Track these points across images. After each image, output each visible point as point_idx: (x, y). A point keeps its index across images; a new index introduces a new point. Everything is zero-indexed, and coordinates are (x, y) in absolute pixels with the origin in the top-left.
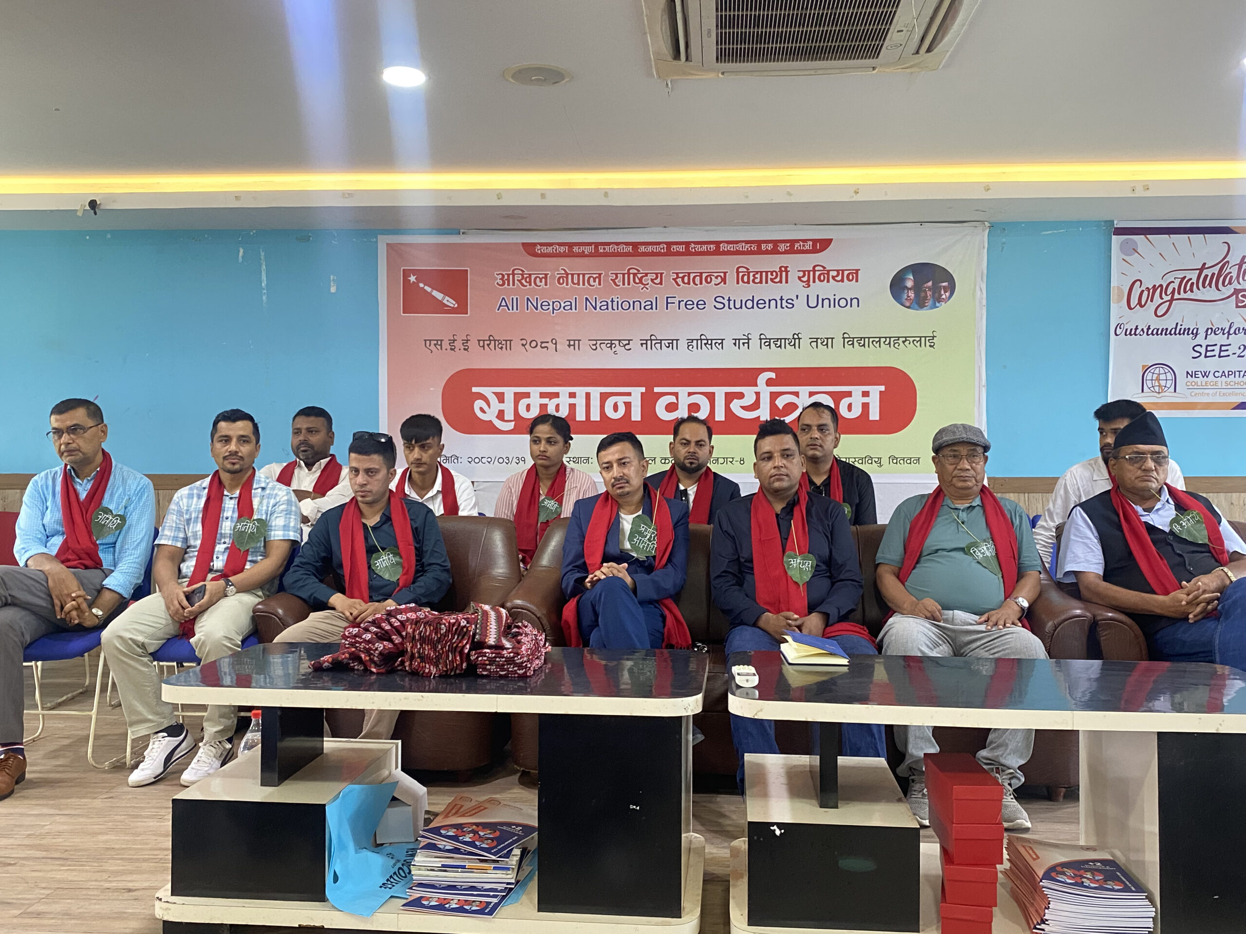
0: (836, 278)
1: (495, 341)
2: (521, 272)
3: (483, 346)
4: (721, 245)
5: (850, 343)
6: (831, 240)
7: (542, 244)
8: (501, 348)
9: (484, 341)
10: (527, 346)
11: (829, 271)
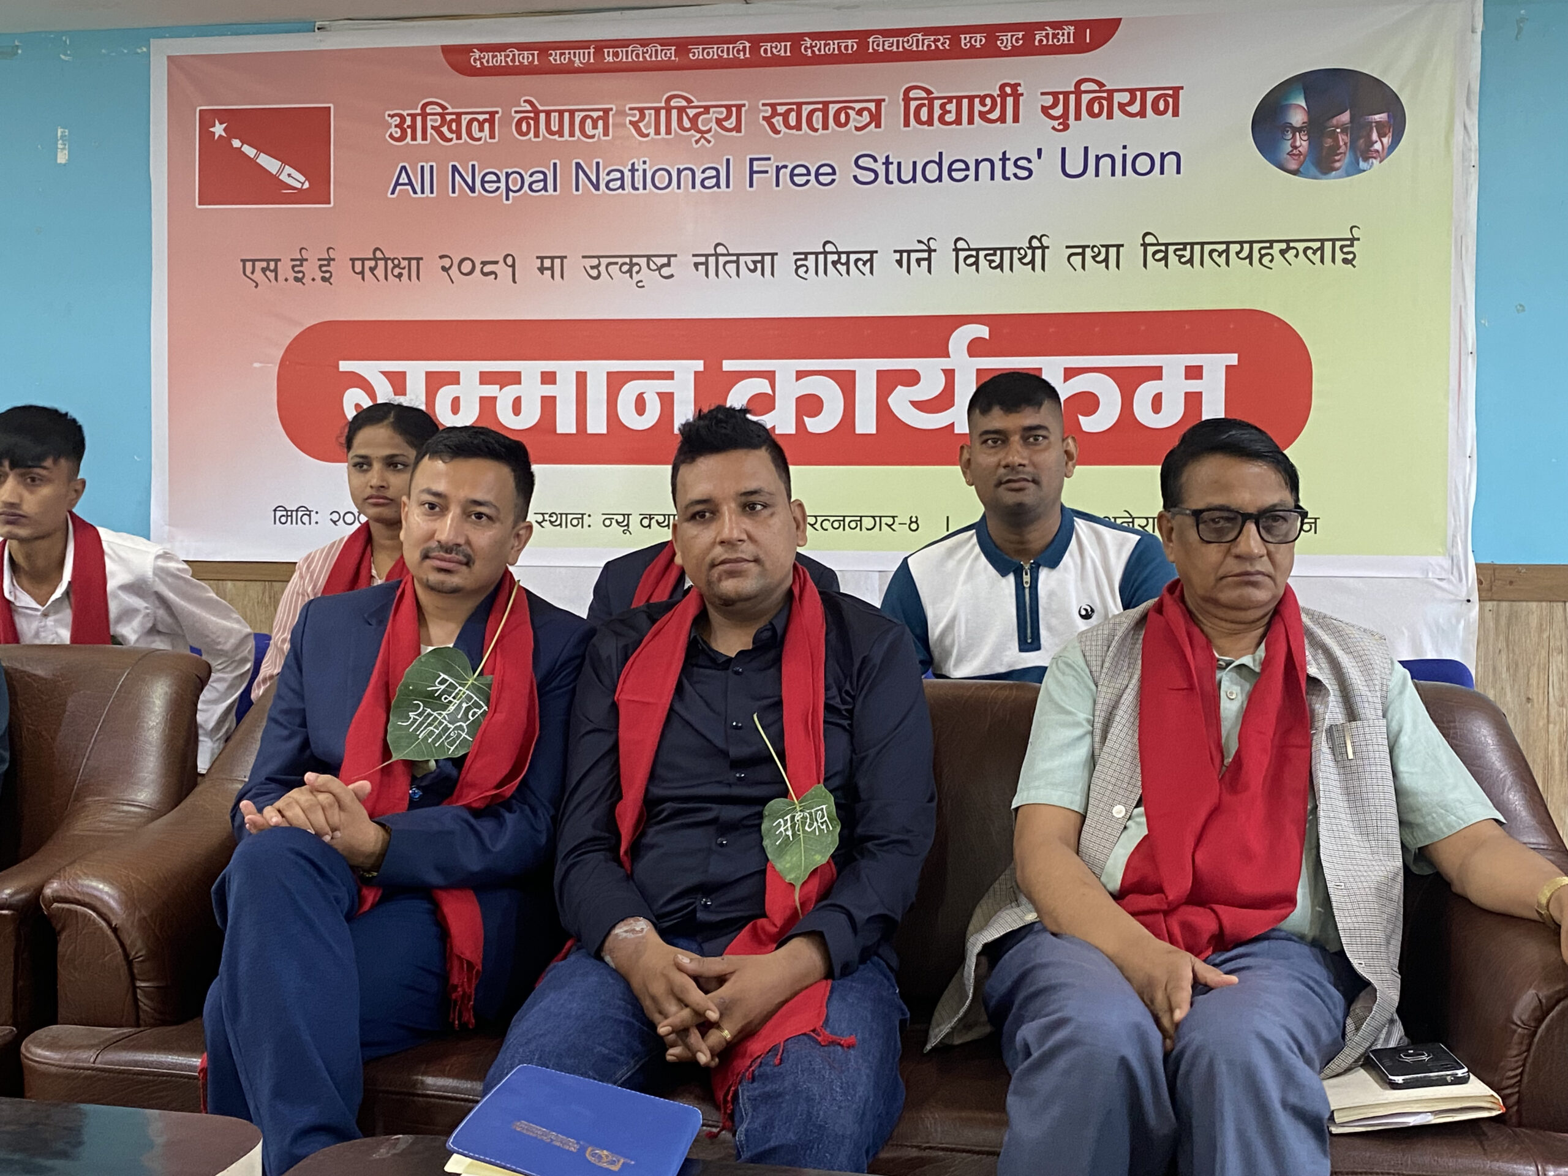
0: (1128, 108)
1: (386, 260)
2: (439, 110)
3: (362, 273)
4: (871, 40)
5: (1159, 256)
6: (1118, 21)
7: (483, 48)
8: (400, 276)
9: (363, 260)
10: (454, 271)
11: (1111, 93)
